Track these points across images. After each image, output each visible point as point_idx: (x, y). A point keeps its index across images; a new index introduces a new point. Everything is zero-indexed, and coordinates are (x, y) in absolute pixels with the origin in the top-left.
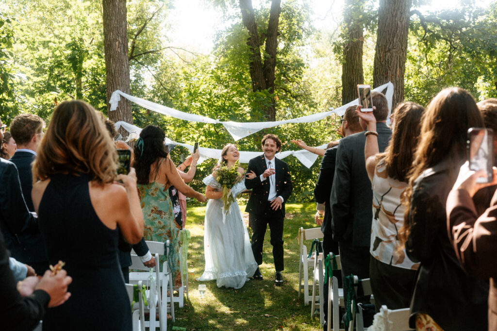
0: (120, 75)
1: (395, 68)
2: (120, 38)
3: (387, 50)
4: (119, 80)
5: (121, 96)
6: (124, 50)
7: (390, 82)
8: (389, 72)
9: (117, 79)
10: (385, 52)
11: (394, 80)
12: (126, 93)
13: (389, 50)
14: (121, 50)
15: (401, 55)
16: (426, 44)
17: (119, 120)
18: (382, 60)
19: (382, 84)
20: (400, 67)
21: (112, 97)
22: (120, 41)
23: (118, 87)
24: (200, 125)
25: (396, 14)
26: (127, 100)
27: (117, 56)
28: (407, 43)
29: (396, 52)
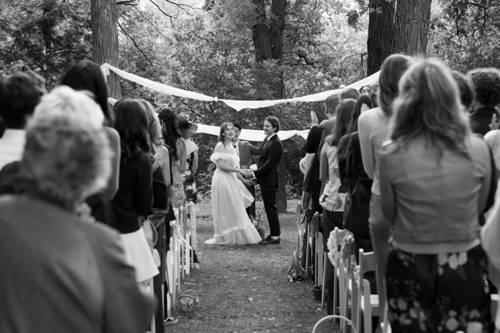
0: (109, 46)
1: (416, 41)
2: (109, 5)
3: (406, 21)
4: (107, 52)
5: (111, 71)
6: (113, 18)
8: (408, 45)
9: (105, 51)
10: (405, 23)
12: (115, 67)
13: (409, 20)
14: (109, 19)
15: (423, 27)
18: (401, 31)
20: (421, 40)
22: (109, 8)
23: (106, 60)
26: (116, 74)
27: (105, 25)
28: (429, 13)
29: (417, 23)
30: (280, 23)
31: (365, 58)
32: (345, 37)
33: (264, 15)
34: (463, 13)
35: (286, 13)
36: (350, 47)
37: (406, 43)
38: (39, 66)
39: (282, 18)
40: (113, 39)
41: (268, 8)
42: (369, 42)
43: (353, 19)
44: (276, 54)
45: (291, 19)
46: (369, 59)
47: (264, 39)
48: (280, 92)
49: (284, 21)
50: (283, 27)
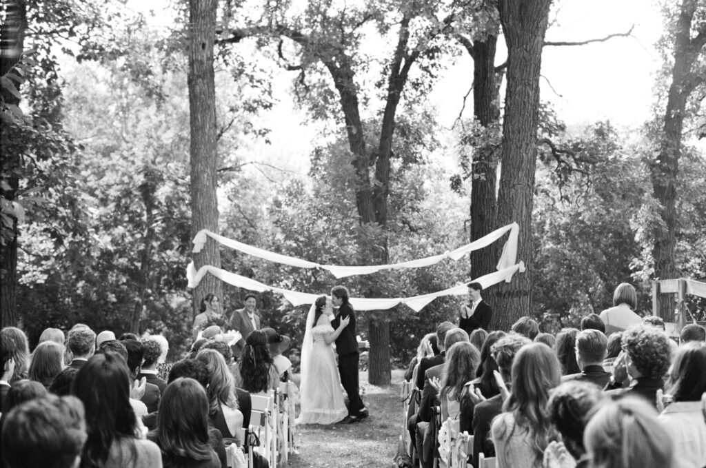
0: (208, 211)
1: (521, 206)
2: (209, 169)
3: (511, 185)
4: (206, 217)
5: (208, 236)
6: (213, 182)
7: (515, 223)
8: (514, 211)
9: (204, 216)
10: (509, 188)
11: (519, 220)
12: (214, 232)
13: (514, 186)
14: (209, 183)
15: (528, 193)
16: (560, 176)
17: (205, 264)
18: (505, 198)
19: (507, 224)
20: (526, 206)
21: (196, 237)
22: (209, 172)
23: (206, 225)
24: (295, 270)
25: (521, 145)
26: (215, 241)
27: (205, 190)
28: (534, 178)
29: (522, 188)
30: (384, 189)
31: (468, 224)
32: (447, 203)
33: (368, 181)
34: (566, 179)
35: (389, 179)
36: (453, 213)
37: (511, 209)
38: (139, 232)
39: (386, 184)
40: (213, 205)
41: (372, 175)
42: (472, 209)
43: (456, 184)
44: (381, 219)
45: (395, 186)
46: (472, 226)
47: (369, 205)
48: (384, 258)
49: (387, 187)
50: (388, 192)
